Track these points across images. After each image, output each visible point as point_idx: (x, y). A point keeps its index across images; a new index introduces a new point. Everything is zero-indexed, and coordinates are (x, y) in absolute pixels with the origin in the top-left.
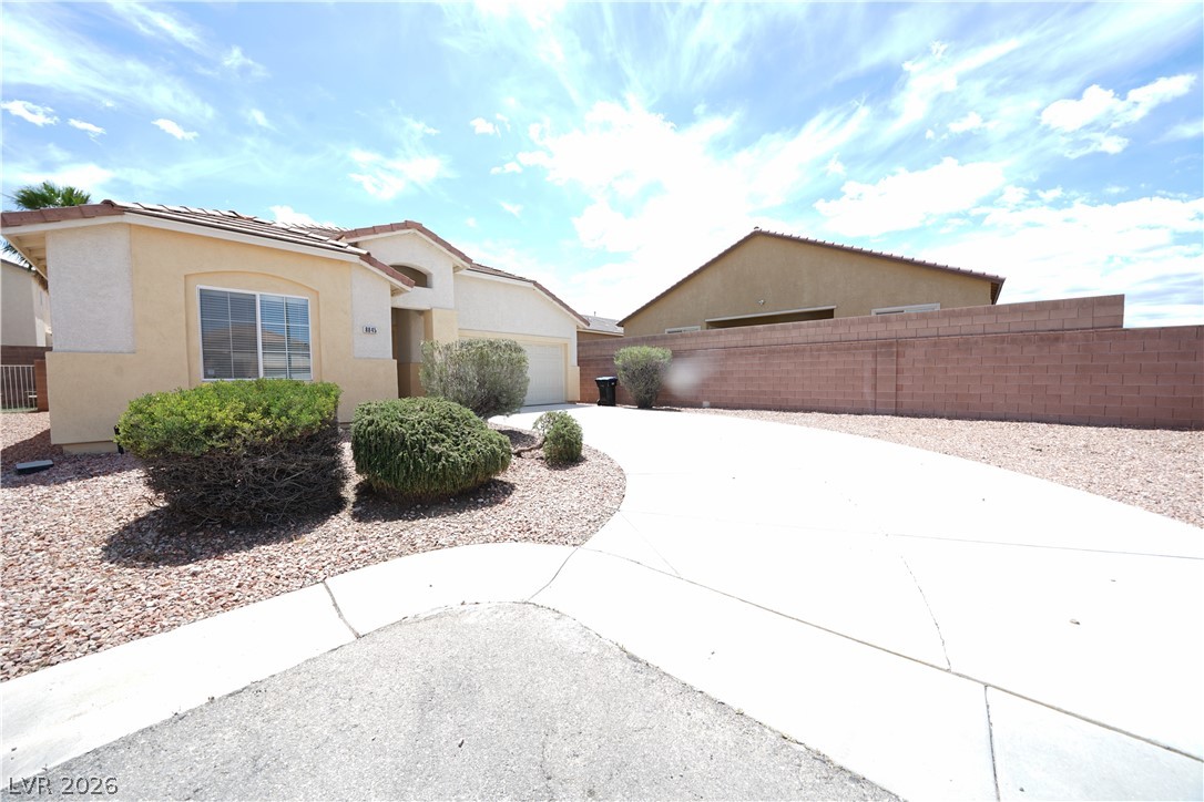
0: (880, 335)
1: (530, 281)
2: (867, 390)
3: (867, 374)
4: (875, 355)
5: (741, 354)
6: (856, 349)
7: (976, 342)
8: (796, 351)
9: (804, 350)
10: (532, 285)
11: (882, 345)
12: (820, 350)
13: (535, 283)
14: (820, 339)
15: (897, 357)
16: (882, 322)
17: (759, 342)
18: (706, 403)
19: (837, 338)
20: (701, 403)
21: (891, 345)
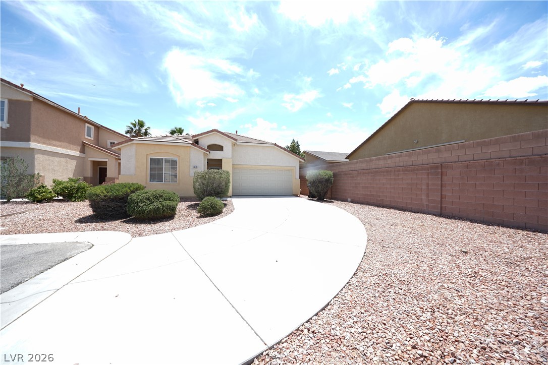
0: (435, 161)
1: (273, 144)
2: (424, 197)
3: (424, 187)
4: (428, 175)
5: (364, 173)
6: (418, 170)
7: (498, 164)
8: (387, 172)
9: (391, 171)
10: (273, 145)
11: (432, 168)
12: (398, 171)
13: (275, 144)
14: (402, 164)
15: (442, 176)
16: (436, 152)
17: (373, 167)
18: (349, 200)
19: (411, 163)
20: (347, 199)
21: (437, 167)
